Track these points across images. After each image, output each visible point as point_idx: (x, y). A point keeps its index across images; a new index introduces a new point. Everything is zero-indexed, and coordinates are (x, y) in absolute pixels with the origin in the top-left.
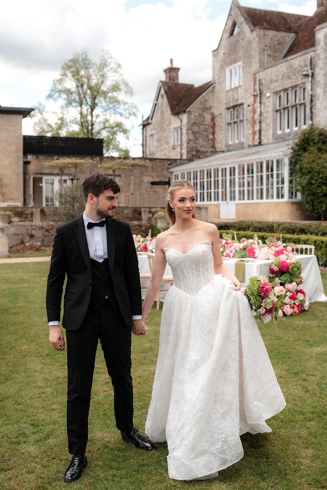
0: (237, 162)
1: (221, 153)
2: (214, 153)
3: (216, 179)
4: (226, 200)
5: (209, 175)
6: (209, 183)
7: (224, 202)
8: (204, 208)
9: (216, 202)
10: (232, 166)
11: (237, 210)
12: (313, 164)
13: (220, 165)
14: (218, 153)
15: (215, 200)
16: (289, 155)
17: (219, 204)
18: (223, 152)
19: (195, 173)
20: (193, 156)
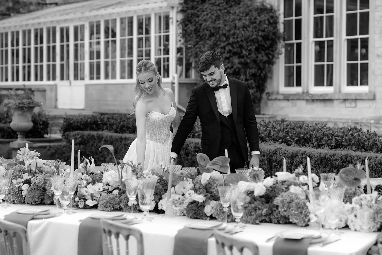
0: (87, 18)
1: (53, 6)
2: (41, 5)
3: (51, 44)
4: (68, 79)
5: (39, 38)
6: (39, 52)
7: (65, 82)
8: (38, 90)
9: (51, 82)
10: (79, 24)
11: (87, 95)
12: (218, 22)
13: (58, 22)
14: (48, 6)
15: (49, 79)
16: (178, 8)
17: (56, 85)
18: (57, 4)
19: (15, 35)
20: (9, 9)
